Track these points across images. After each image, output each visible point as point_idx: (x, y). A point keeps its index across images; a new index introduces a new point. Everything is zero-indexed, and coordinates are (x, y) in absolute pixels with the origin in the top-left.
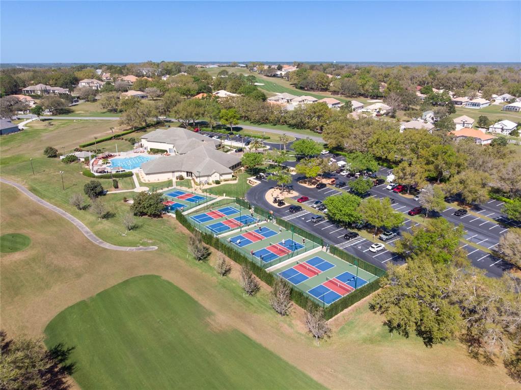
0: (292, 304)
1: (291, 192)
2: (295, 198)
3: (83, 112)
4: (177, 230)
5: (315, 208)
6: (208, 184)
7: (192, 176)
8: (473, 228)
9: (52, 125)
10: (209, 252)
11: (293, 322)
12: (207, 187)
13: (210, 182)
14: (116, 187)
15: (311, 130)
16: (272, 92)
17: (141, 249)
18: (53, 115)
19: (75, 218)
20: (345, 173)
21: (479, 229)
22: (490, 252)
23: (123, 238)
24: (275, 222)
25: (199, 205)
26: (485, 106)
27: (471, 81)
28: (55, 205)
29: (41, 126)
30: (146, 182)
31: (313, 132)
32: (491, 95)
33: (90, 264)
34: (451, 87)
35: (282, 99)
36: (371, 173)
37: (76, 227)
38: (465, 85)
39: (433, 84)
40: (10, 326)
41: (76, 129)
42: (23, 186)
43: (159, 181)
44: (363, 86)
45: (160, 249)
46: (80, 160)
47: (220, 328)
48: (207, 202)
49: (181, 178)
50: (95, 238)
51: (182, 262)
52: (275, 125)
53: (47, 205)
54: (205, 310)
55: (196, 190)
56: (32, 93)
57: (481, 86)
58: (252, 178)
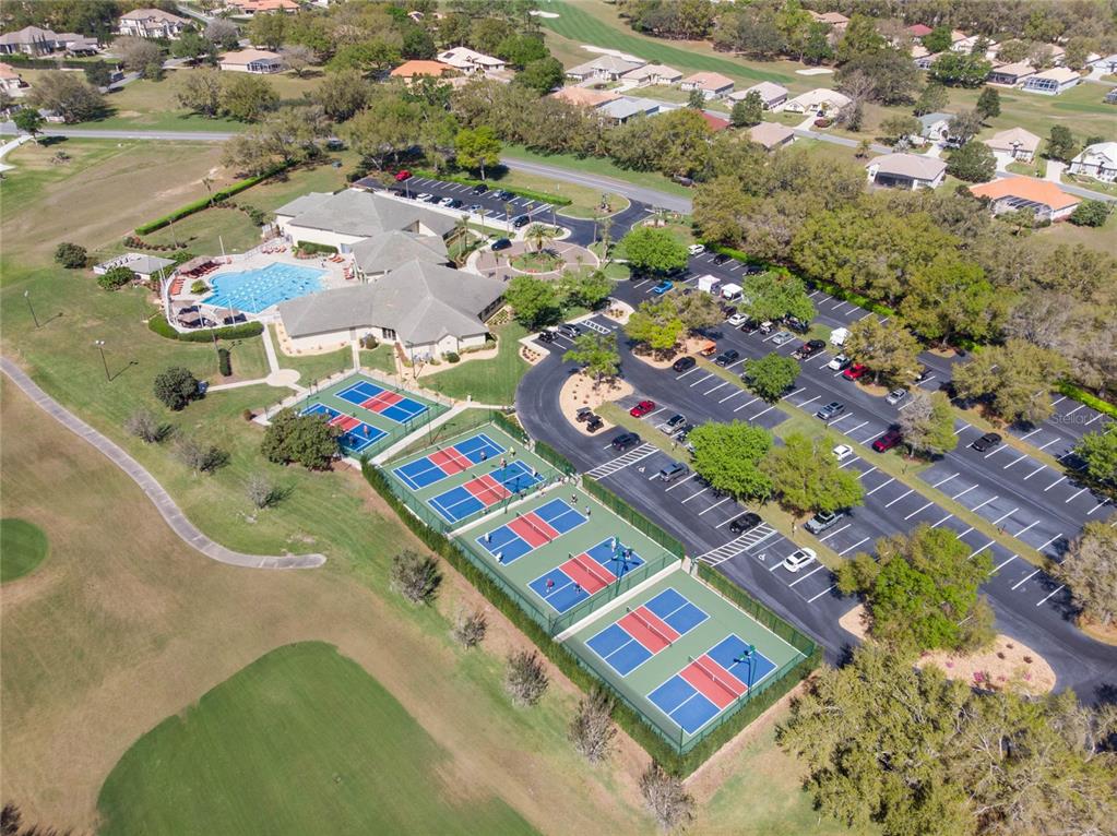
0: (615, 731)
1: (617, 384)
2: (624, 402)
3: (136, 114)
4: (366, 508)
5: (670, 434)
6: (432, 362)
7: (395, 339)
8: (1011, 486)
9: (67, 158)
10: (439, 573)
11: (616, 775)
12: (429, 370)
13: (437, 356)
14: (227, 372)
15: (665, 174)
16: (578, 42)
17: (290, 562)
18: (68, 123)
19: (141, 468)
20: (738, 321)
21: (1022, 490)
22: (1042, 565)
23: (250, 529)
24: (581, 483)
25: (414, 430)
26: (1068, 86)
27: (1043, 14)
28: (94, 424)
29: (41, 160)
30: (292, 355)
31: (670, 179)
32: (1084, 58)
33: (181, 607)
34: (996, 26)
35: (601, 70)
36: (795, 319)
37: (143, 492)
38: (1027, 23)
39: (954, 18)
40: (24, 791)
41: (125, 171)
42: (16, 366)
43: (320, 352)
44: (789, 30)
45: (332, 565)
46: (139, 277)
47: (464, 796)
48: (429, 421)
49: (371, 343)
50: (188, 529)
51: (381, 605)
52: (582, 157)
53: (76, 425)
54: (432, 744)
55: (404, 380)
56: (14, 52)
57: (1063, 26)
58: (529, 340)
